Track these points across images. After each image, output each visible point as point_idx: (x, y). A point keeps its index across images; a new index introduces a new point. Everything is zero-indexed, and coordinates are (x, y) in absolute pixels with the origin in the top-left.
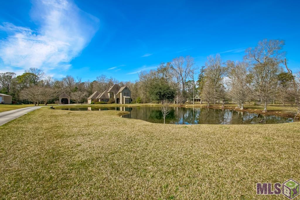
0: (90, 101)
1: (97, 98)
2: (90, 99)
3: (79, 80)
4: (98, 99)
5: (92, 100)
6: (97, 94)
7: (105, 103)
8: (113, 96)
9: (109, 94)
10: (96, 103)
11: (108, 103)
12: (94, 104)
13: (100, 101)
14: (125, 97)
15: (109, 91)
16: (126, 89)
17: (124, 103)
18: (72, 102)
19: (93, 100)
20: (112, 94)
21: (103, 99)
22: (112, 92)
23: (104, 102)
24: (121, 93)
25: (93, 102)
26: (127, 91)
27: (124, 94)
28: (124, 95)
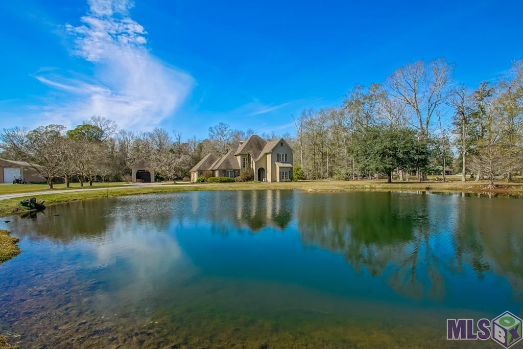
0: (195, 174)
1: (210, 168)
2: (194, 172)
3: (178, 137)
4: (213, 171)
5: (200, 172)
6: (211, 160)
7: (229, 181)
8: (250, 162)
9: (239, 158)
10: (208, 180)
11: (237, 181)
12: (203, 181)
13: (217, 173)
14: (278, 165)
15: (238, 152)
16: (282, 144)
17: (278, 180)
18: (159, 178)
19: (201, 174)
20: (246, 158)
21: (224, 171)
22: (247, 153)
23: (226, 178)
24: (269, 157)
25: (202, 177)
26: (283, 150)
27: (277, 157)
28: (278, 161)
